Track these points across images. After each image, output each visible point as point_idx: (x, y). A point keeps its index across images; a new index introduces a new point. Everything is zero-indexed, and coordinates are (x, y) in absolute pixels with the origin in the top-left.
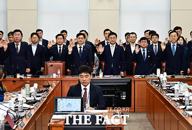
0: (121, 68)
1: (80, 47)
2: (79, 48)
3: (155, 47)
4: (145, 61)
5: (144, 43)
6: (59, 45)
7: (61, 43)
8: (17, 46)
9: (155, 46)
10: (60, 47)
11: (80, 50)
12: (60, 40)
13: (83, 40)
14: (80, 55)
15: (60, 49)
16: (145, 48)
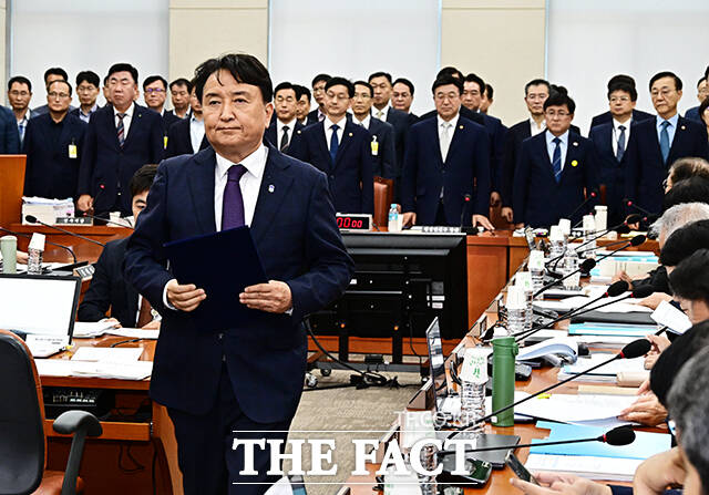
0: (472, 199)
1: (332, 127)
2: (331, 131)
3: (619, 132)
4: (558, 179)
5: (556, 118)
6: (282, 119)
7: (287, 115)
8: (121, 118)
9: (620, 128)
10: (286, 129)
11: (334, 136)
12: (285, 103)
13: (342, 104)
14: (333, 155)
15: (285, 136)
16: (563, 132)
